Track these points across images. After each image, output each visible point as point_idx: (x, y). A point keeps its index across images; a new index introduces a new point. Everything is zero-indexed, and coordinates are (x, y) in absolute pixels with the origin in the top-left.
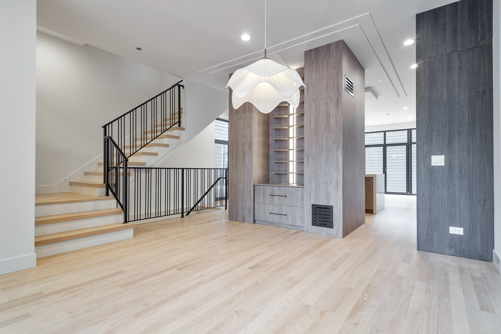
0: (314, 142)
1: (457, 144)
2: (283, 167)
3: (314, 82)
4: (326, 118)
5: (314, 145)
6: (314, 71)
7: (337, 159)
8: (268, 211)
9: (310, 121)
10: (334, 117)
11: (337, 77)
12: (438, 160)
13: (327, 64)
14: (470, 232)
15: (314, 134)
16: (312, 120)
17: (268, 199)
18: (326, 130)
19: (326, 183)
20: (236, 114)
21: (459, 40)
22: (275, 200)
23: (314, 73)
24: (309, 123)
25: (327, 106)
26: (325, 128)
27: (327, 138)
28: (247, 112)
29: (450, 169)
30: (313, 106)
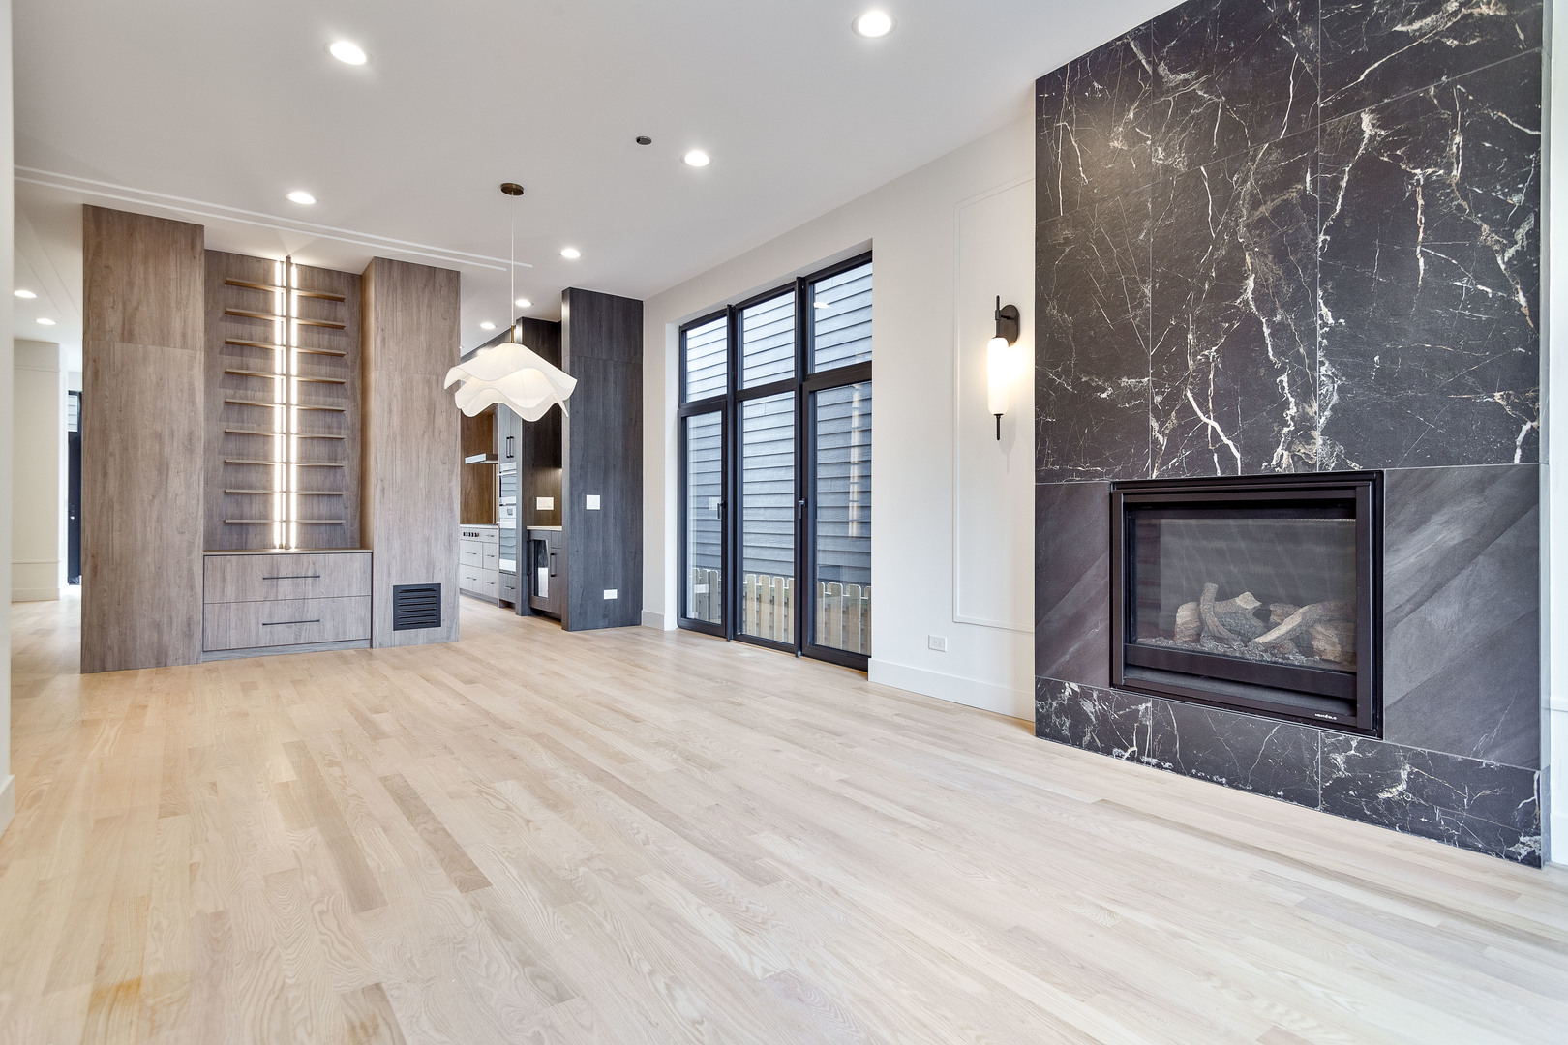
0: (398, 456)
1: (612, 481)
2: (253, 505)
3: (399, 332)
4: (426, 412)
5: (398, 462)
6: (399, 308)
7: (450, 494)
8: (257, 619)
9: (390, 411)
10: (445, 414)
11: (451, 338)
12: (593, 502)
13: (429, 306)
14: (623, 594)
15: (398, 439)
16: (394, 410)
17: (259, 590)
18: (426, 436)
19: (427, 540)
20: (123, 340)
21: (614, 346)
22: (280, 590)
23: (399, 313)
24: (386, 415)
25: (430, 388)
26: (424, 432)
27: (429, 452)
28: (179, 344)
29: (605, 515)
30: (397, 381)
